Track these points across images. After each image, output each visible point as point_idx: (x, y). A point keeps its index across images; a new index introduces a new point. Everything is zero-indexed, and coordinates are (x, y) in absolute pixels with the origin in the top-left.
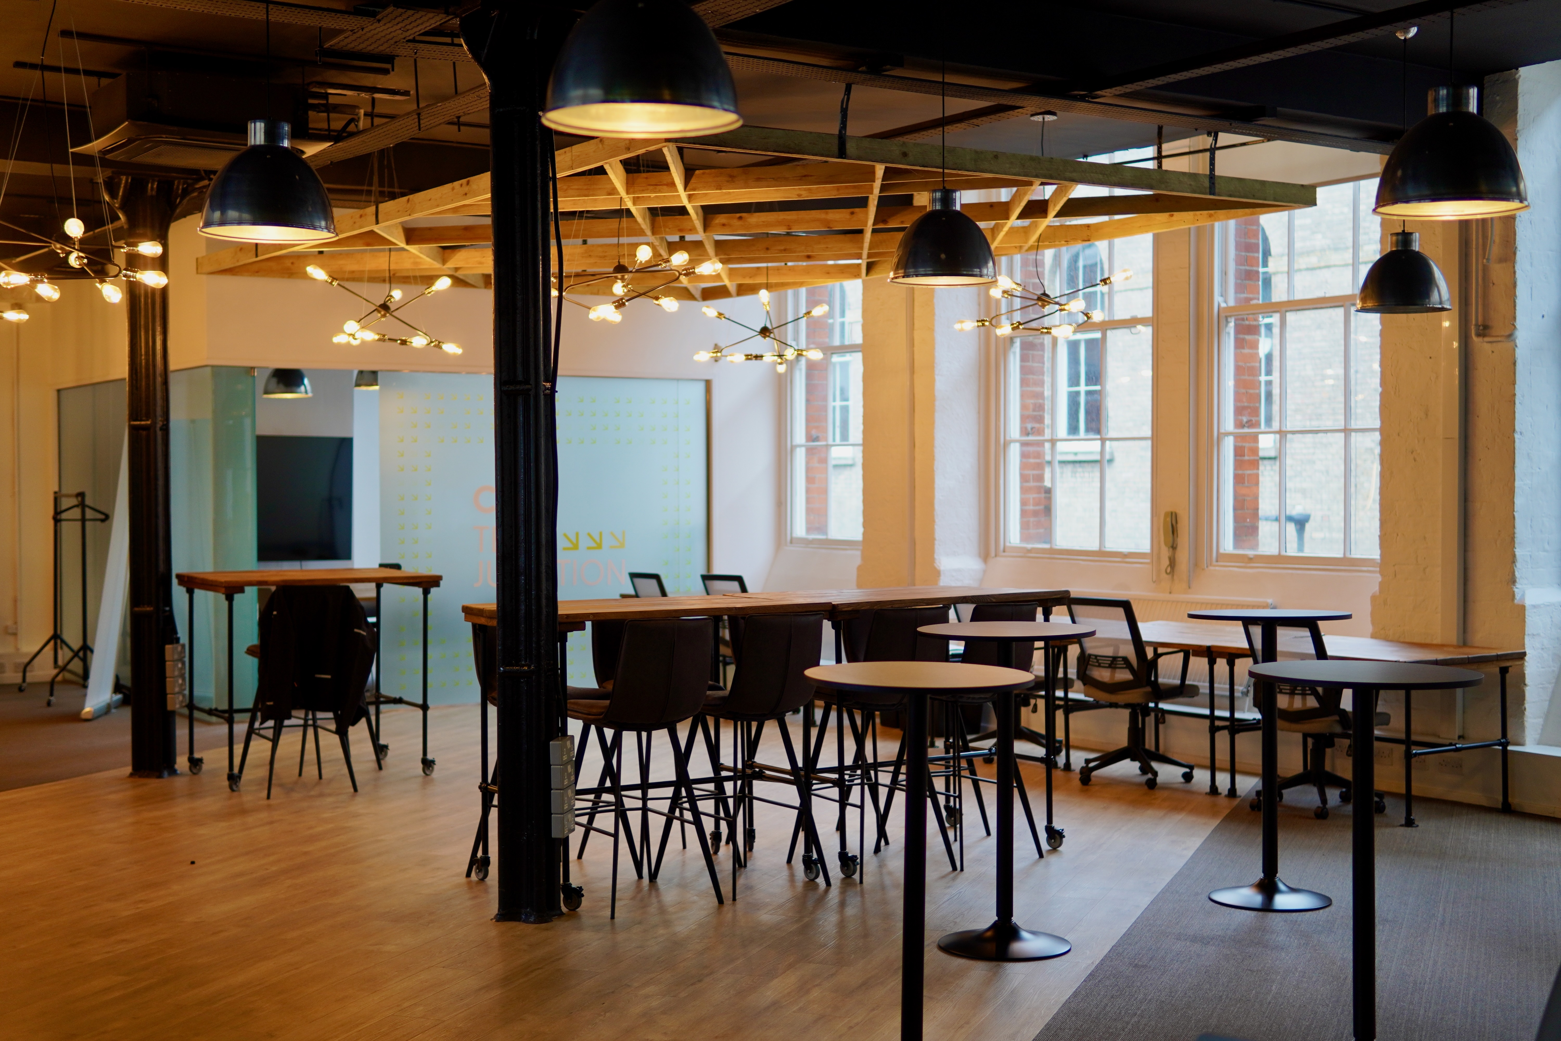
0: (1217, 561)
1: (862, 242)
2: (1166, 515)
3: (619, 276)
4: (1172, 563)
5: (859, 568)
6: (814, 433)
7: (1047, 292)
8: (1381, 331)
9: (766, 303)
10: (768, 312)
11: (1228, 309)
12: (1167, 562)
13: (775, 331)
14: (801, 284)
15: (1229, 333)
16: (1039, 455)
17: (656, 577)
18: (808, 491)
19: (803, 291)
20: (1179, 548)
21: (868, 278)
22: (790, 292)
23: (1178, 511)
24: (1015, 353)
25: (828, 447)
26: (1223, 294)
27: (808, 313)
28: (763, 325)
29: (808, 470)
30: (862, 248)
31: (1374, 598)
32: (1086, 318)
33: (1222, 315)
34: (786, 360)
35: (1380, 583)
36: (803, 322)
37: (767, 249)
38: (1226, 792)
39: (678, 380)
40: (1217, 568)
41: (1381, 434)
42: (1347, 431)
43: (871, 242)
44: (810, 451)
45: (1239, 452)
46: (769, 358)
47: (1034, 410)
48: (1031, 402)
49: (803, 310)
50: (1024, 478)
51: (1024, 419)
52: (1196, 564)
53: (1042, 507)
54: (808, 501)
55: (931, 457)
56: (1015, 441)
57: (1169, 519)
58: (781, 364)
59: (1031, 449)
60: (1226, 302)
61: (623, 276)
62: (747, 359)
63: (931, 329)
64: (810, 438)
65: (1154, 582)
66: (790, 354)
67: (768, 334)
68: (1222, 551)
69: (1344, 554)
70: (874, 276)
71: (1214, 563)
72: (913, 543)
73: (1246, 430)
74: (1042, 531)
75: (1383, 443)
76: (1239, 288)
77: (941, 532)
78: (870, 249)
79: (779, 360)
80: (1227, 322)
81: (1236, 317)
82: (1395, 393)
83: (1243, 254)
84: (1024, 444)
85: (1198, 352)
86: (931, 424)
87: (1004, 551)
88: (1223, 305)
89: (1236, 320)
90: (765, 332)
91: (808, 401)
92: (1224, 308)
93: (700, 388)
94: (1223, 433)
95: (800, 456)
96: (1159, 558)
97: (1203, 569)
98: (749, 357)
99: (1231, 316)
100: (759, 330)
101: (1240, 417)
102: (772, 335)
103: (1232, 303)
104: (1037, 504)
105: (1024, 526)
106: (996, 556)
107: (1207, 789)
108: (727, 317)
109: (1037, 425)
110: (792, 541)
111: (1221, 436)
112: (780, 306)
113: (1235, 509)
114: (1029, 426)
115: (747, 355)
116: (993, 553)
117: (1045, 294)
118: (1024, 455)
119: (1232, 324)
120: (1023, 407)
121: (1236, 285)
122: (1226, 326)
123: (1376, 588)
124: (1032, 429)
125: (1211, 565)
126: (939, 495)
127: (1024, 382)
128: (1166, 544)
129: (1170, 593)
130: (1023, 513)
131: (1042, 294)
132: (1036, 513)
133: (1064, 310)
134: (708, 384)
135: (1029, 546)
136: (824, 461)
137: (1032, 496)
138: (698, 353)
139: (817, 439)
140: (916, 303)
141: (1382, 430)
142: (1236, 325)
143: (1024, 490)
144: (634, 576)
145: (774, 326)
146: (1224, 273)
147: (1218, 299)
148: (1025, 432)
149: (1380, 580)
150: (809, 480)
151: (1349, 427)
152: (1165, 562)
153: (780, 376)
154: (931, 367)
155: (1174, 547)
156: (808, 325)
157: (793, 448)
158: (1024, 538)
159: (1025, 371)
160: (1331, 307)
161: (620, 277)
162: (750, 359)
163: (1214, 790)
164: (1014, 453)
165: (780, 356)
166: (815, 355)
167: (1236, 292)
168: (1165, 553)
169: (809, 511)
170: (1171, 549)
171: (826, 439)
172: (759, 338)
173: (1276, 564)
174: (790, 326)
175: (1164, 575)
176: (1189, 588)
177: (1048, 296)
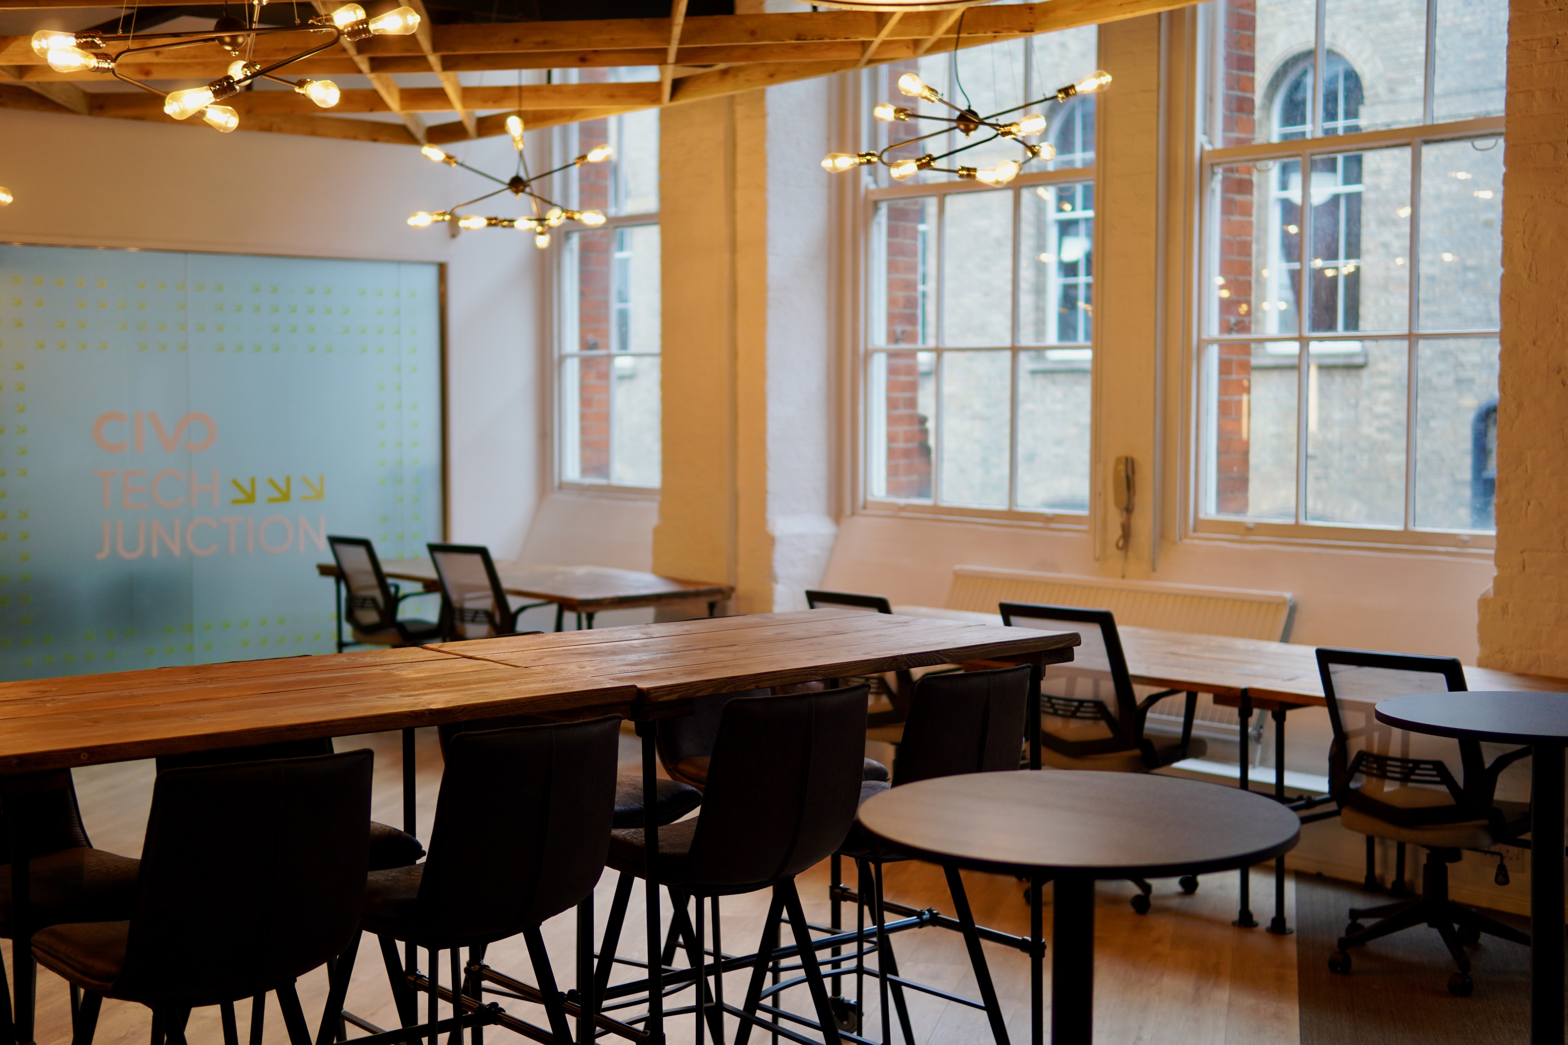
0: (1195, 531)
1: (670, 31)
2: (1118, 461)
3: (226, 36)
4: (1127, 533)
5: (657, 531)
6: (591, 338)
7: (973, 108)
8: (1506, 176)
9: (518, 138)
10: (521, 154)
11: (1214, 152)
12: (1118, 532)
13: (534, 184)
14: (571, 115)
15: (1213, 191)
16: (911, 370)
17: (365, 544)
18: (583, 417)
19: (574, 127)
20: (1137, 511)
21: (675, 103)
22: (556, 130)
23: (1135, 456)
24: (879, 224)
25: (610, 357)
26: (1208, 131)
27: (583, 157)
28: (513, 175)
29: (584, 388)
30: (668, 41)
31: (1484, 603)
32: (1030, 154)
33: (1207, 162)
34: (550, 228)
35: (1496, 580)
36: (575, 171)
37: (516, 41)
38: (1269, 924)
39: (400, 262)
40: (1196, 542)
41: (1502, 343)
42: (1412, 338)
43: (683, 32)
44: (586, 364)
45: (1225, 367)
46: (524, 224)
47: (905, 307)
48: (901, 294)
49: (575, 153)
50: (892, 404)
51: (892, 318)
52: (1162, 535)
53: (914, 445)
54: (584, 430)
55: (761, 374)
56: (879, 350)
57: (1122, 467)
58: (541, 234)
59: (901, 362)
60: (1211, 142)
61: (234, 38)
62: (490, 225)
63: (761, 187)
64: (585, 345)
65: (1097, 559)
66: (555, 217)
67: (521, 188)
68: (1202, 516)
69: (1406, 524)
70: (682, 102)
71: (1191, 534)
72: (735, 497)
73: (1235, 336)
74: (915, 477)
75: (1504, 357)
76: (1229, 124)
77: (775, 481)
78: (681, 41)
79: (539, 229)
80: (1213, 173)
81: (1228, 166)
82: (1529, 276)
83: (1235, 72)
84: (892, 355)
85: (1168, 217)
86: (762, 324)
87: (865, 507)
88: (1208, 147)
89: (1226, 170)
90: (517, 184)
91: (583, 294)
92: (1210, 152)
93: (431, 274)
94: (1205, 341)
95: (572, 372)
96: (1105, 526)
97: (1174, 543)
98: (493, 222)
99: (1218, 164)
100: (507, 180)
101: (1226, 317)
102: (528, 190)
103: (1219, 144)
104: (908, 440)
105: (892, 471)
106: (853, 513)
107: (1235, 915)
108: (460, 160)
109: (908, 328)
110: (563, 486)
111: (1202, 344)
112: (543, 150)
113: (1220, 452)
114: (899, 329)
115: (489, 219)
116: (848, 510)
117: (970, 111)
118: (892, 371)
119: (1219, 177)
120: (892, 302)
121: (1225, 117)
122: (1212, 179)
123: (1488, 586)
124: (903, 332)
125: (1186, 536)
126: (773, 429)
127: (892, 267)
128: (1117, 503)
129: (1123, 577)
130: (891, 453)
131: (967, 111)
132: (907, 453)
133: (1010, 133)
134: (442, 269)
135: (902, 501)
136: (604, 376)
137: (902, 429)
138: (415, 215)
139: (594, 346)
140: (740, 150)
141: (1503, 336)
142: (1225, 180)
143: (891, 420)
144: (335, 541)
145: (532, 176)
146: (1210, 99)
147: (1200, 138)
148: (893, 338)
149: (1495, 574)
150: (585, 402)
151: (1415, 331)
152: (1115, 532)
153: (542, 252)
154: (760, 242)
155: (1129, 510)
156: (583, 177)
157: (562, 359)
158: (893, 488)
159: (893, 250)
160: (1388, 147)
161: (227, 40)
162: (495, 225)
163: (1246, 919)
164: (879, 367)
165: (541, 220)
166: (592, 218)
167: (1226, 129)
168: (1115, 518)
169: (585, 444)
170: (1125, 513)
171: (607, 346)
172: (509, 193)
173: (1291, 537)
174: (557, 177)
175: (1112, 550)
176: (1154, 570)
177: (975, 114)
